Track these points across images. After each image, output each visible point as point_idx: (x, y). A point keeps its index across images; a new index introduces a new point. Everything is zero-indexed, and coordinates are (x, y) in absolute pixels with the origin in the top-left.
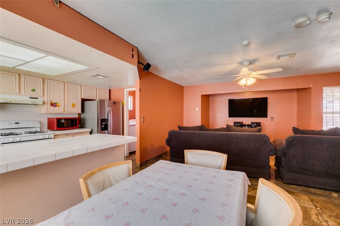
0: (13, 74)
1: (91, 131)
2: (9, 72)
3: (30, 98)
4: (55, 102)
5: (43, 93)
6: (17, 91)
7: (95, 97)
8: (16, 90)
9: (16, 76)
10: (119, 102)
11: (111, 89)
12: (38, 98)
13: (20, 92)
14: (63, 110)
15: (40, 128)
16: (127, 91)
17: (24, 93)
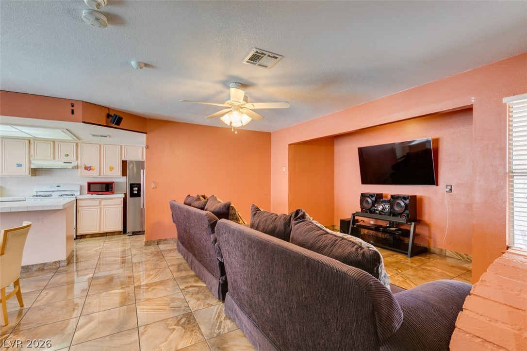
0: (48, 142)
1: (124, 197)
2: (44, 141)
3: (64, 163)
4: (89, 166)
5: (77, 157)
6: (52, 157)
8: (50, 157)
9: (50, 143)
12: (71, 163)
13: (54, 158)
14: (98, 174)
15: (80, 191)
17: (59, 158)
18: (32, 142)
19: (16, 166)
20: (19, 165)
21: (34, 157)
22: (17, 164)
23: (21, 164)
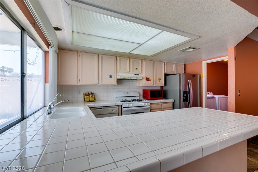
0: (126, 59)
1: (173, 101)
2: (125, 57)
3: (135, 75)
4: (148, 77)
5: (142, 70)
6: (129, 71)
7: (174, 72)
9: (128, 59)
10: (197, 75)
11: (186, 64)
12: (139, 75)
14: (153, 84)
15: (139, 97)
16: (205, 63)
17: (132, 71)
18: (118, 58)
19: (109, 77)
20: (111, 76)
22: (110, 76)
23: (112, 76)
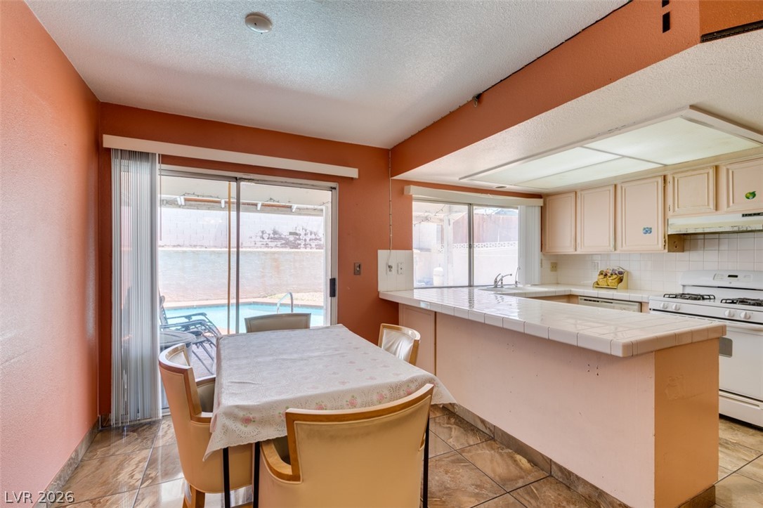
0: (702, 171)
3: (743, 215)
6: (712, 206)
8: (708, 205)
9: (708, 173)
13: (717, 208)
17: (728, 206)
18: (669, 179)
19: (642, 231)
20: (648, 231)
21: (674, 211)
22: (644, 229)
23: (651, 229)
